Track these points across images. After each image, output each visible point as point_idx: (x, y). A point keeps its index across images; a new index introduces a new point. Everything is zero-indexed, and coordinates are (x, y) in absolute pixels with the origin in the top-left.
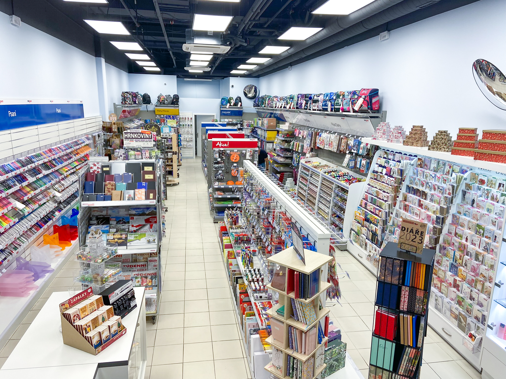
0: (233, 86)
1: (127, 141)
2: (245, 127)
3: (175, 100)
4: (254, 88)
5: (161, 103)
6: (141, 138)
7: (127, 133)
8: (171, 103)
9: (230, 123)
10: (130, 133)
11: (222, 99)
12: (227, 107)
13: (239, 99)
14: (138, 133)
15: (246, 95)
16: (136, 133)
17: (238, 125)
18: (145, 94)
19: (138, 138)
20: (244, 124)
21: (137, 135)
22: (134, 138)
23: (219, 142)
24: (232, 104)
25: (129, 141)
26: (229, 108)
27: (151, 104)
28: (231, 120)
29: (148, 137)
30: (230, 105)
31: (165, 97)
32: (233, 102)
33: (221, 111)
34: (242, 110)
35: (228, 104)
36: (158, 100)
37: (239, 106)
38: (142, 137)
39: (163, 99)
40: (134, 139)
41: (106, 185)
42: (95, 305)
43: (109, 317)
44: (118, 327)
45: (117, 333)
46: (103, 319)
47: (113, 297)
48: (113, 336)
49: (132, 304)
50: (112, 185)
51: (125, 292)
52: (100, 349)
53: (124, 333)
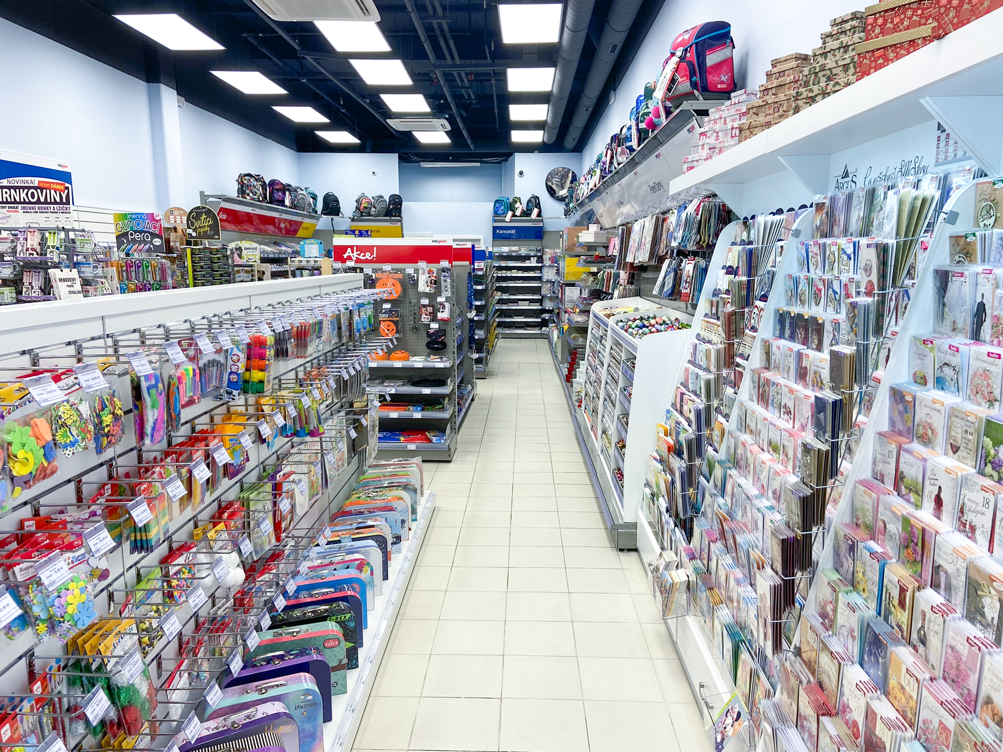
0: (521, 173)
2: (547, 263)
3: (391, 207)
4: (570, 175)
5: (362, 213)
6: (38, 202)
7: (1, 188)
8: (384, 213)
9: (514, 254)
10: (9, 188)
11: (496, 202)
12: (508, 219)
13: (535, 202)
14: (29, 188)
15: (552, 192)
16: (24, 188)
17: (532, 258)
18: (327, 194)
19: (30, 203)
20: (544, 257)
21: (27, 195)
22: (20, 203)
23: (352, 247)
24: (518, 213)
25: (5, 210)
26: (511, 221)
27: (340, 215)
28: (515, 248)
29: (58, 200)
30: (514, 215)
31: (373, 201)
32: (520, 208)
33: (495, 229)
34: (541, 225)
35: (510, 213)
36: (357, 208)
37: (534, 215)
38: (42, 200)
39: (366, 205)
40: (20, 206)
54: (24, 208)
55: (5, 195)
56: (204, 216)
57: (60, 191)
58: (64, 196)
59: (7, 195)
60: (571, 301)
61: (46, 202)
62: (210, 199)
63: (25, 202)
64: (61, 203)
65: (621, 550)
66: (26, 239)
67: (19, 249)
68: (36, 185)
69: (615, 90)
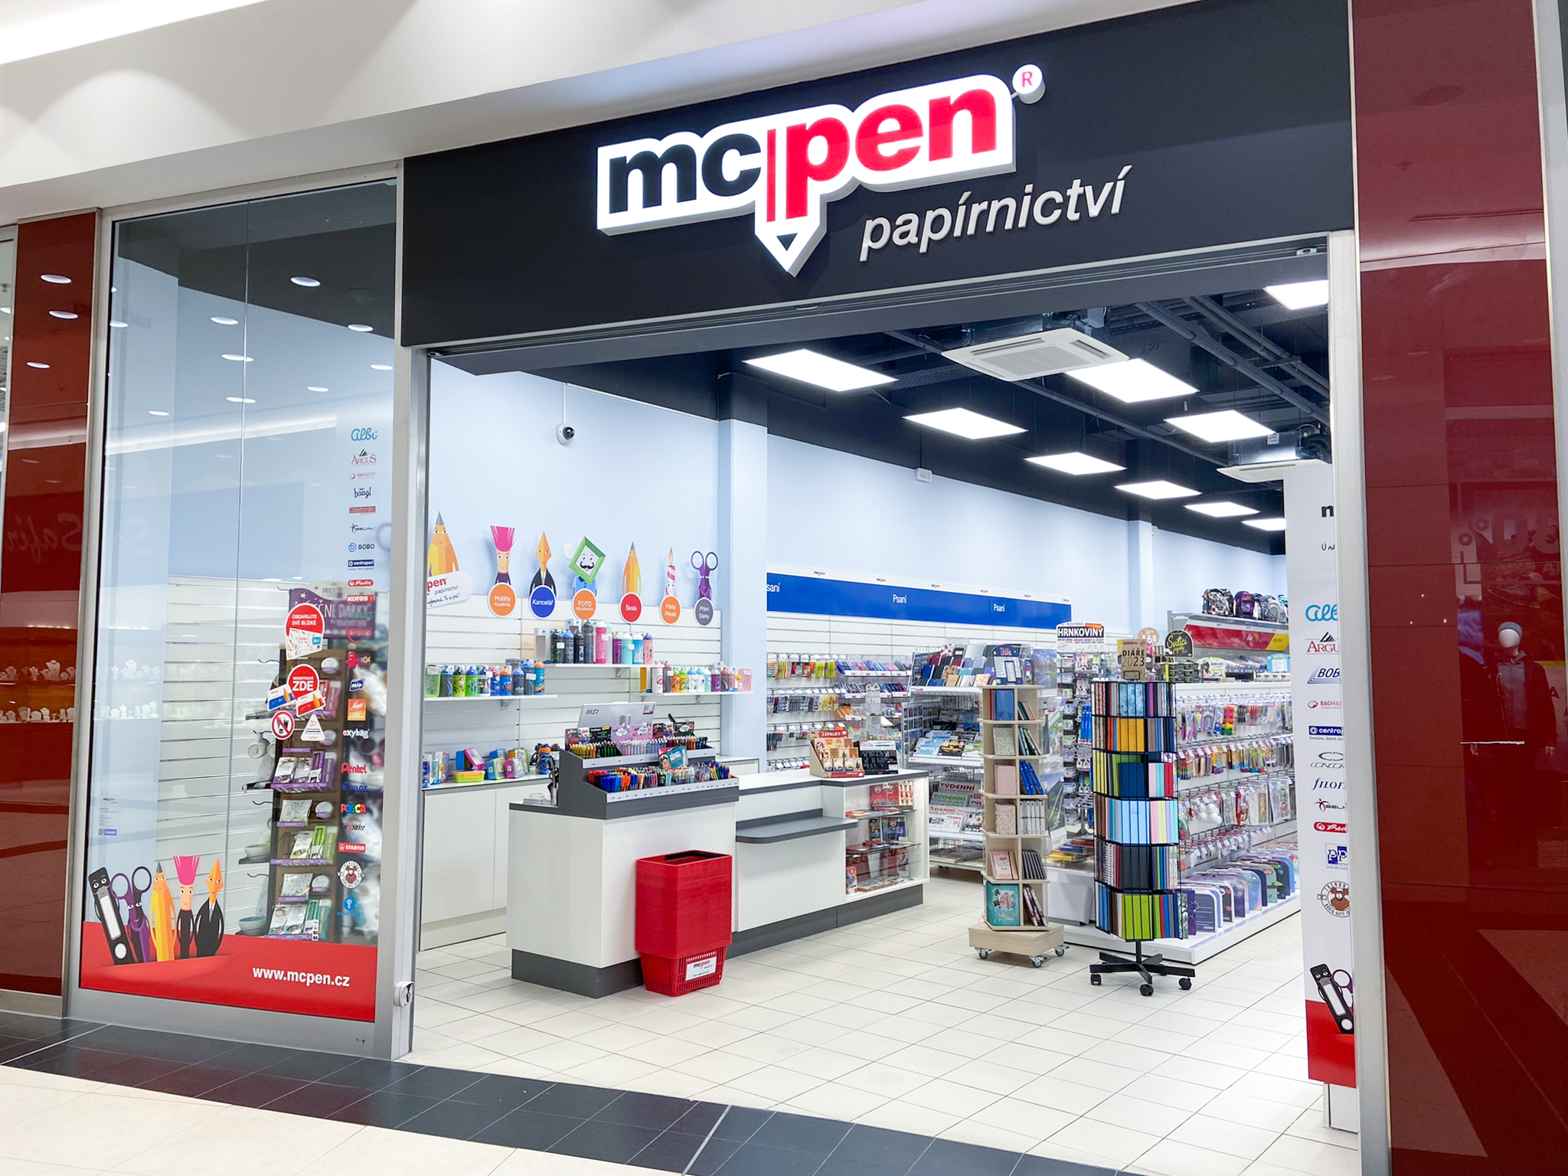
1: (1062, 642)
6: (1085, 636)
7: (1064, 628)
10: (1068, 628)
14: (1080, 628)
16: (1076, 628)
19: (1080, 637)
21: (1078, 632)
22: (1074, 637)
25: (1064, 642)
29: (1097, 635)
38: (1087, 635)
40: (1073, 639)
41: (946, 669)
42: (843, 744)
43: (851, 756)
44: (855, 766)
45: (852, 770)
46: (844, 755)
47: (865, 745)
48: (847, 770)
49: (892, 767)
50: (953, 669)
51: (883, 749)
52: (830, 774)
53: (861, 774)
54: (1076, 640)
55: (1065, 632)
56: (1180, 638)
57: (1098, 629)
58: (1101, 632)
59: (1067, 633)
61: (1089, 636)
62: (1177, 618)
63: (1077, 636)
64: (1099, 636)
66: (1080, 660)
67: (1076, 665)
68: (1084, 625)
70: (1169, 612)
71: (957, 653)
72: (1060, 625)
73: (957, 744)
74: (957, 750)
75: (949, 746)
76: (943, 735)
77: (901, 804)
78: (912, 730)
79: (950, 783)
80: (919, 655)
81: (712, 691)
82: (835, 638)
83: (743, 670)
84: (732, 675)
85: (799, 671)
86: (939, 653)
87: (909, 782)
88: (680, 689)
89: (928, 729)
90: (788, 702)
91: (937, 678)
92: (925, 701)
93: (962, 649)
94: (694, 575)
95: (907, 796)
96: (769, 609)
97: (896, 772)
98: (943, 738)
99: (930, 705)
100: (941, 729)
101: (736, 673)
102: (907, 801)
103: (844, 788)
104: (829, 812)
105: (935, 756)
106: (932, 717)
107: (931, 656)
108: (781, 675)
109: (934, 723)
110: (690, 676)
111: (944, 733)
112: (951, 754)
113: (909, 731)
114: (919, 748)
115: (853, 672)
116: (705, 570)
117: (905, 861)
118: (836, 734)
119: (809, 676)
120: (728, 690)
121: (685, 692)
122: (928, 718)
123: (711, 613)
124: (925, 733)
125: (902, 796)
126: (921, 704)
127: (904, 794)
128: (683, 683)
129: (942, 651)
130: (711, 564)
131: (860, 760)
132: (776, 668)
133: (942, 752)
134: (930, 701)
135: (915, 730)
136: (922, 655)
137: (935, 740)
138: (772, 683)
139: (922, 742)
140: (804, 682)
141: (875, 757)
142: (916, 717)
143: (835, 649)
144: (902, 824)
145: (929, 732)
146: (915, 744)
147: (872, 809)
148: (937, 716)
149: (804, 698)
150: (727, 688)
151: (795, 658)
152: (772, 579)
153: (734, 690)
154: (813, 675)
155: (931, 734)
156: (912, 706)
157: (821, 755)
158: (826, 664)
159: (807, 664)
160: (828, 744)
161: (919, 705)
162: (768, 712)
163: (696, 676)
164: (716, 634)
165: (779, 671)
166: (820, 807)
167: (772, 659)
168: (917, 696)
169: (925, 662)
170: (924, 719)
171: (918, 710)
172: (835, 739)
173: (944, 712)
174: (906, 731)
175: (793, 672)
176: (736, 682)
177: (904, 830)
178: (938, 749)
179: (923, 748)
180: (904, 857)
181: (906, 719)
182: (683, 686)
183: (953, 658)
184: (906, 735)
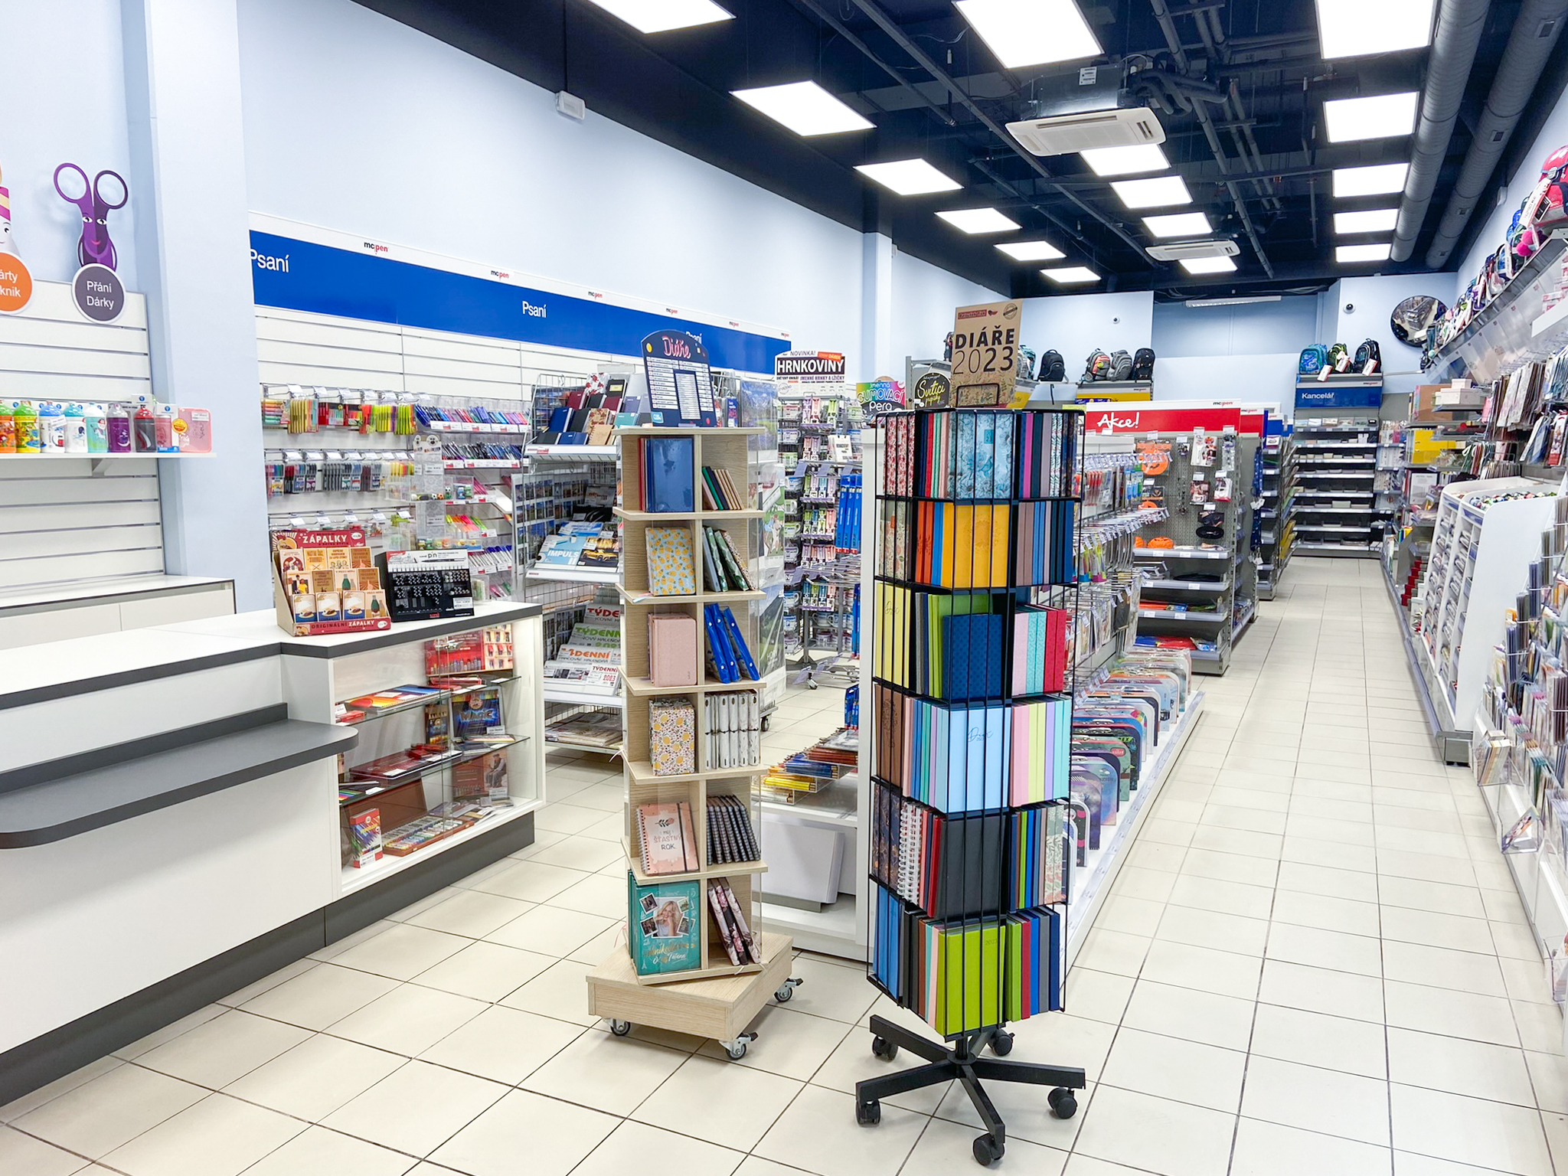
0: (1350, 308)
1: (782, 381)
2: (1386, 441)
3: (1138, 366)
4: (1435, 307)
5: (1095, 375)
6: (817, 372)
7: (784, 359)
8: (1126, 375)
9: (1329, 430)
10: (792, 359)
11: (1305, 352)
12: (1322, 376)
13: (1371, 350)
14: (809, 359)
15: (1401, 334)
16: (804, 359)
17: (1360, 436)
18: (1048, 352)
19: (809, 373)
20: (1381, 433)
21: (807, 366)
22: (800, 373)
23: (1109, 413)
24: (1340, 368)
25: (786, 381)
26: (1327, 380)
27: (1064, 380)
28: (1333, 421)
29: (834, 370)
30: (1333, 371)
31: (1111, 359)
32: (1343, 360)
33: (1299, 392)
34: (1379, 384)
35: (1327, 368)
36: (1088, 369)
37: (1368, 370)
38: (820, 370)
39: (1101, 365)
40: (800, 376)
41: (592, 415)
42: (348, 560)
43: (363, 587)
44: (369, 607)
45: (362, 617)
46: (347, 585)
47: (400, 561)
48: (350, 617)
49: (459, 604)
50: (603, 415)
51: (439, 566)
52: (307, 627)
53: (381, 625)
54: (803, 378)
55: (787, 367)
56: (935, 384)
57: (837, 361)
58: (840, 365)
59: (790, 367)
60: (1422, 495)
61: (823, 372)
62: (917, 366)
63: (805, 373)
64: (837, 372)
65: (1450, 763)
66: (811, 407)
67: (804, 416)
68: (816, 356)
69: (1506, 185)
70: (909, 358)
71: (613, 388)
72: (780, 356)
73: (610, 546)
74: (610, 555)
75: (596, 550)
76: (589, 530)
77: (488, 668)
78: (533, 522)
79: (604, 608)
80: (544, 391)
81: (111, 450)
82: (411, 365)
83: (189, 412)
84: (163, 420)
85: (335, 418)
86: (581, 389)
87: (505, 627)
88: (19, 446)
89: (564, 520)
90: (319, 475)
91: (576, 432)
92: (557, 472)
93: (621, 382)
94: (69, 215)
95: (500, 652)
96: (258, 300)
97: (471, 612)
98: (588, 534)
99: (568, 479)
100: (587, 520)
101: (175, 417)
102: (501, 662)
103: (331, 661)
104: (301, 711)
105: (573, 568)
106: (572, 499)
107: (568, 393)
108: (298, 426)
109: (573, 511)
110: (46, 421)
111: (591, 527)
112: (600, 562)
113: (527, 524)
114: (546, 553)
115: (447, 424)
116: (94, 207)
117: (499, 768)
118: (337, 539)
119: (362, 430)
120: (152, 450)
121: (32, 453)
122: (563, 500)
123: (117, 296)
124: (558, 527)
125: (491, 653)
126: (550, 478)
127: (495, 649)
128: (26, 433)
129: (588, 385)
130: (109, 192)
131: (381, 596)
132: (286, 412)
133: (586, 559)
134: (568, 471)
135: (539, 521)
136: (550, 390)
137: (574, 539)
138: (279, 439)
139: (552, 541)
140: (351, 441)
141: (422, 583)
142: (539, 500)
143: (414, 385)
144: (493, 704)
145: (564, 524)
146: (540, 547)
147: (431, 685)
148: (580, 498)
149: (348, 467)
150: (149, 444)
151: (329, 396)
152: (261, 242)
153: (171, 449)
154: (371, 429)
155: (568, 528)
156: (533, 480)
157: (290, 587)
158: (395, 409)
159: (355, 407)
160: (312, 560)
161: (546, 478)
162: (270, 494)
163: (62, 420)
164: (137, 341)
165: (294, 418)
166: (280, 701)
167: (277, 395)
168: (543, 463)
169: (558, 404)
170: (556, 502)
171: (546, 488)
172: (330, 550)
173: (593, 490)
174: (521, 525)
175: (323, 421)
176: (175, 436)
177: (497, 714)
178: (577, 555)
179: (552, 553)
180: (498, 762)
181: (520, 504)
182: (27, 439)
183: (605, 396)
184: (522, 531)
